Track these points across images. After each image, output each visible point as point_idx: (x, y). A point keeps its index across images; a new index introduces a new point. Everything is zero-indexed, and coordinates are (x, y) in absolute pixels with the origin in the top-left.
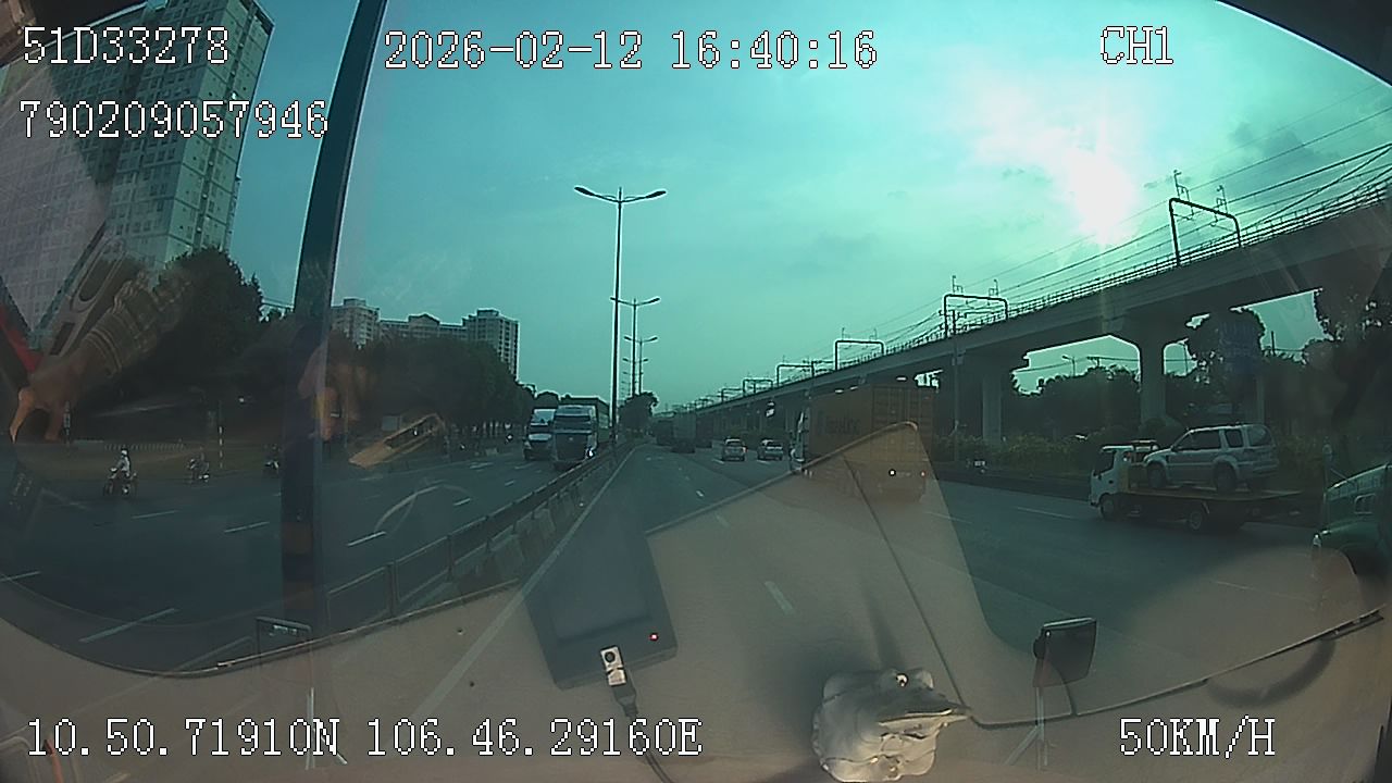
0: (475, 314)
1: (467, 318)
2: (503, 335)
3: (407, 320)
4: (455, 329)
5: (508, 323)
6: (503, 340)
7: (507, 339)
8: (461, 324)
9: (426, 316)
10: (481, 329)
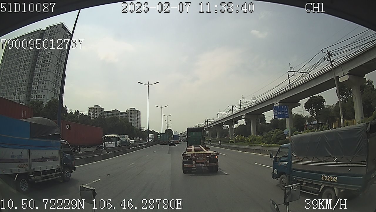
0: (129, 109)
1: (127, 110)
2: (137, 114)
3: (111, 111)
4: (124, 113)
5: (138, 111)
6: (137, 116)
7: (138, 116)
8: (126, 112)
9: (116, 110)
10: (131, 113)
